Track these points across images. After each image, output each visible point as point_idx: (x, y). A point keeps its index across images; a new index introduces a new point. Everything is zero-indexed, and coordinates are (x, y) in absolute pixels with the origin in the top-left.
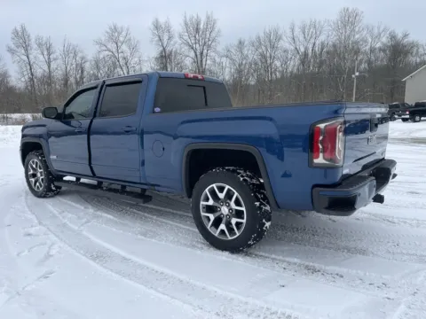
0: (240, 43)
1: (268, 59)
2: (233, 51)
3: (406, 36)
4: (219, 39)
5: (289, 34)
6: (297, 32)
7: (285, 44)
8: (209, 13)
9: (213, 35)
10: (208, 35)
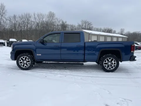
0: (15, 16)
1: (26, 23)
2: (12, 19)
3: (66, 22)
4: (6, 13)
5: (33, 16)
6: (36, 16)
7: (32, 19)
8: (2, 3)
9: (4, 11)
10: (2, 11)
